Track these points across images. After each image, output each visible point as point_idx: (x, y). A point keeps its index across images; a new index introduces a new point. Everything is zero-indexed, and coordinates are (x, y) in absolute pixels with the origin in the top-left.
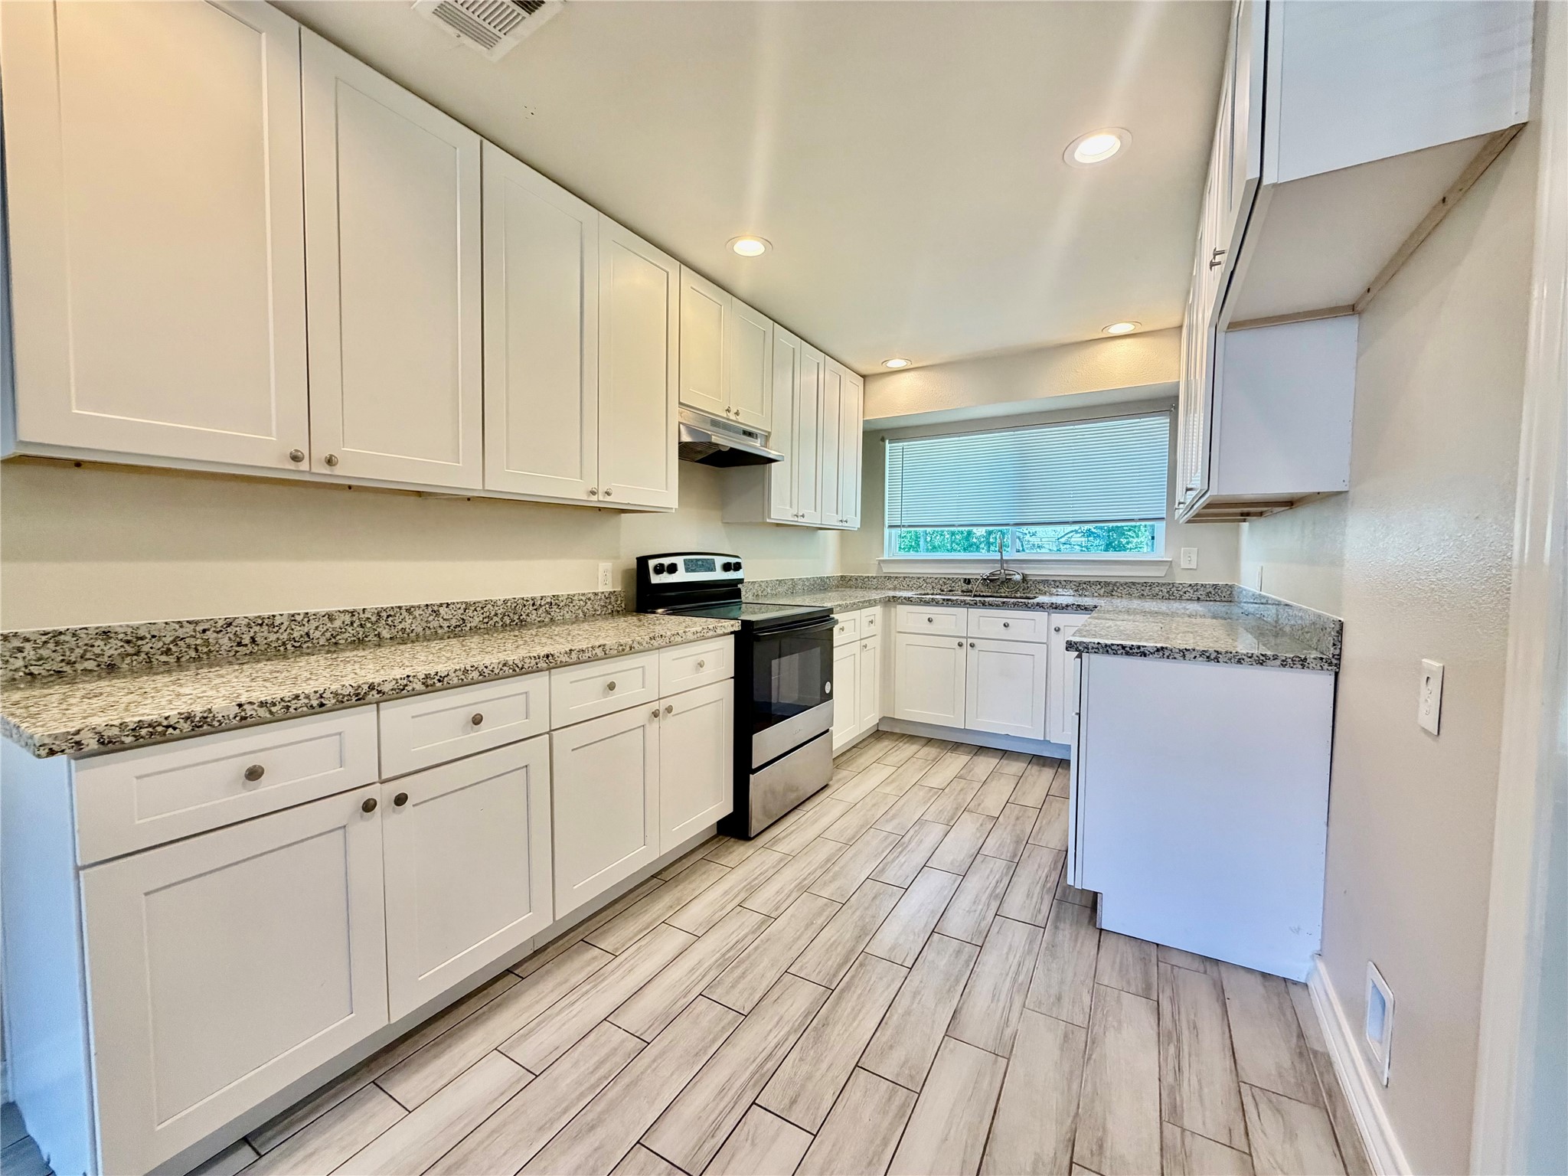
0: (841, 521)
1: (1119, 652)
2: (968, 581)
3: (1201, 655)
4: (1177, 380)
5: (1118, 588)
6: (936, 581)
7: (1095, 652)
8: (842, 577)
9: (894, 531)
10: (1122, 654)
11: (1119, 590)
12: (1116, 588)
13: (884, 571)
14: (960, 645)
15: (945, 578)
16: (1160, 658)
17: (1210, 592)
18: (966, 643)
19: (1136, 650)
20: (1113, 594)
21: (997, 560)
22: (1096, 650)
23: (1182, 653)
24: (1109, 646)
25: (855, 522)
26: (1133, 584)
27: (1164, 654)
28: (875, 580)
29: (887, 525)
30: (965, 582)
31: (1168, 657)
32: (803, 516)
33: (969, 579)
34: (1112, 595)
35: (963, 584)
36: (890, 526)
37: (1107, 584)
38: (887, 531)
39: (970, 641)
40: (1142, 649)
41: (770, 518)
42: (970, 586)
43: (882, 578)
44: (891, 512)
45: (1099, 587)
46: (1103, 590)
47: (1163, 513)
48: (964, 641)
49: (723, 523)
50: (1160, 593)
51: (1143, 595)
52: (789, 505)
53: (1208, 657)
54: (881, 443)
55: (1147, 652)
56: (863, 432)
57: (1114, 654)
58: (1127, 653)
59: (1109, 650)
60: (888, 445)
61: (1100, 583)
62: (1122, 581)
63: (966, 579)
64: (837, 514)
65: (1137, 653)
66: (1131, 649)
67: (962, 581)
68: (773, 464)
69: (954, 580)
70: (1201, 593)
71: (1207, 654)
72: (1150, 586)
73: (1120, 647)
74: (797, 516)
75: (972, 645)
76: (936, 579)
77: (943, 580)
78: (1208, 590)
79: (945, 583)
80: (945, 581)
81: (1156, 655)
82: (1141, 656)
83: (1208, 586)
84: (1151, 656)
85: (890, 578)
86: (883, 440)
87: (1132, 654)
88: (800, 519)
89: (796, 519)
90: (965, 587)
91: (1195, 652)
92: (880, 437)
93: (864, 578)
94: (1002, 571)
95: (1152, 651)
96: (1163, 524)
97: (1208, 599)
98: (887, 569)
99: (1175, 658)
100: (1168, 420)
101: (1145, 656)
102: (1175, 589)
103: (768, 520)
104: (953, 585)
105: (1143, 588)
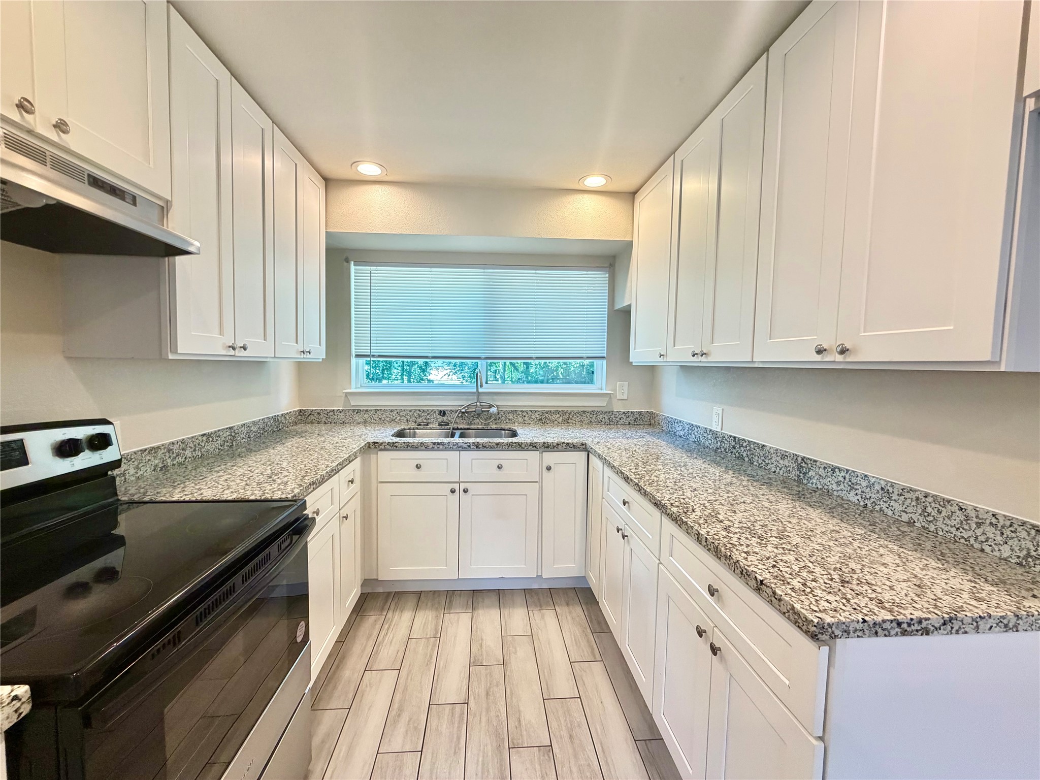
0: (303, 352)
1: (893, 632)
2: (443, 413)
3: (997, 624)
4: (631, 240)
5: (573, 416)
6: (411, 413)
7: (858, 636)
8: (300, 411)
9: (362, 361)
10: (896, 635)
11: (573, 418)
12: (571, 417)
13: (352, 404)
14: (453, 491)
15: (419, 410)
16: (947, 634)
17: (637, 418)
18: (459, 490)
19: (917, 627)
20: (569, 421)
21: (474, 393)
22: (860, 634)
23: (975, 624)
24: (880, 624)
25: (319, 352)
26: (584, 412)
27: (952, 628)
28: (342, 414)
29: (354, 354)
30: (440, 414)
31: (957, 632)
32: (245, 348)
33: (444, 411)
34: (568, 423)
35: (438, 416)
36: (357, 356)
37: (564, 413)
38: (354, 360)
39: (463, 486)
40: (924, 624)
41: (175, 351)
42: (445, 418)
43: (350, 412)
44: (358, 342)
45: (558, 416)
46: (561, 418)
47: (604, 353)
48: (456, 486)
49: (68, 358)
50: (603, 420)
51: (591, 422)
52: (217, 330)
53: (1006, 626)
54: (345, 264)
55: (930, 627)
56: (327, 250)
57: (885, 635)
58: (904, 633)
59: (879, 630)
60: (353, 268)
61: (558, 412)
62: (576, 410)
63: (441, 411)
64: (297, 342)
65: (917, 631)
66: (909, 625)
67: (437, 413)
68: (179, 259)
69: (429, 413)
70: (631, 418)
71: (1005, 621)
72: (596, 414)
73: (894, 624)
74: (234, 349)
75: (465, 491)
76: (410, 411)
77: (418, 412)
78: (636, 416)
79: (420, 416)
80: (420, 413)
81: (942, 631)
82: (922, 635)
83: (635, 413)
84: (936, 632)
85: (358, 411)
86: (347, 261)
87: (910, 634)
88: (240, 353)
89: (232, 352)
90: (441, 419)
91: (991, 620)
92: (345, 257)
93: (328, 413)
94: (478, 404)
95: (937, 625)
96: (604, 362)
97: (636, 424)
98: (355, 402)
99: (966, 632)
100: (607, 275)
101: (927, 634)
102: (613, 416)
103: (171, 357)
104: (428, 417)
105: (591, 416)
